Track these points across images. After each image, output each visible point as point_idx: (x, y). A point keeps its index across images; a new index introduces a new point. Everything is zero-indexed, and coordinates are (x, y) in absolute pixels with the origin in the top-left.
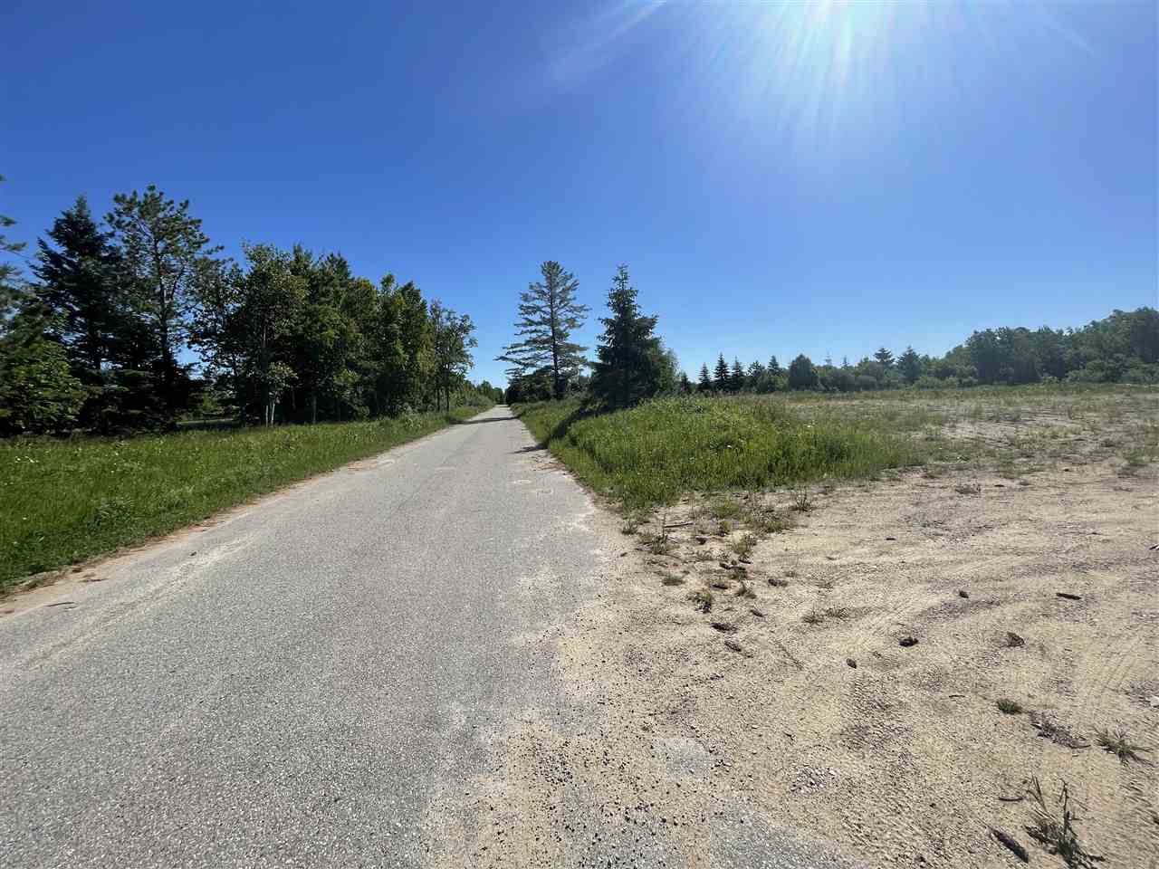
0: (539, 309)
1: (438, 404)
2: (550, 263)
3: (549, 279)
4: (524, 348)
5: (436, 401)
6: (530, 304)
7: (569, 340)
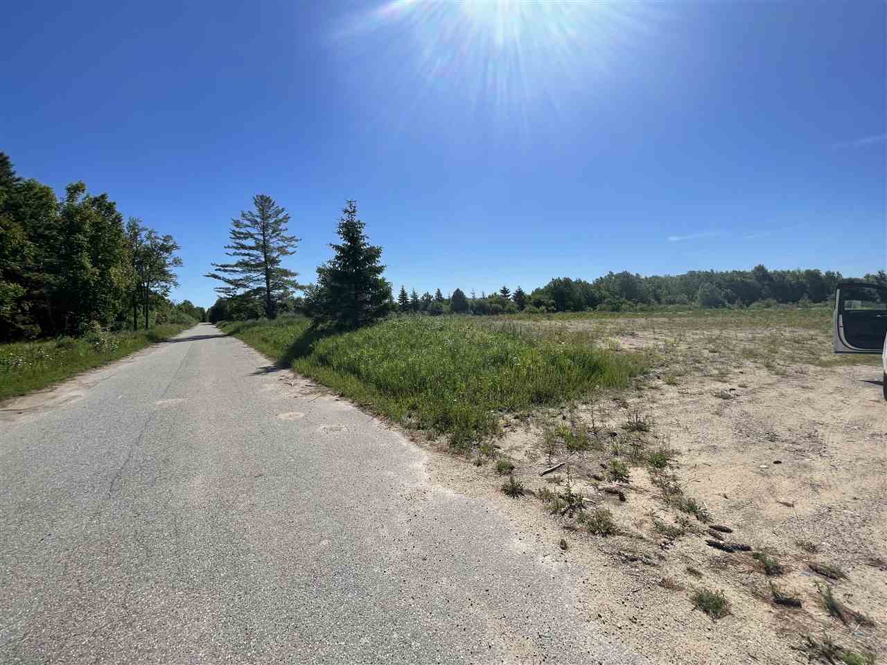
0: (252, 236)
1: (135, 322)
2: (262, 197)
3: (262, 210)
4: (236, 269)
5: (133, 319)
6: (243, 230)
7: (281, 266)
